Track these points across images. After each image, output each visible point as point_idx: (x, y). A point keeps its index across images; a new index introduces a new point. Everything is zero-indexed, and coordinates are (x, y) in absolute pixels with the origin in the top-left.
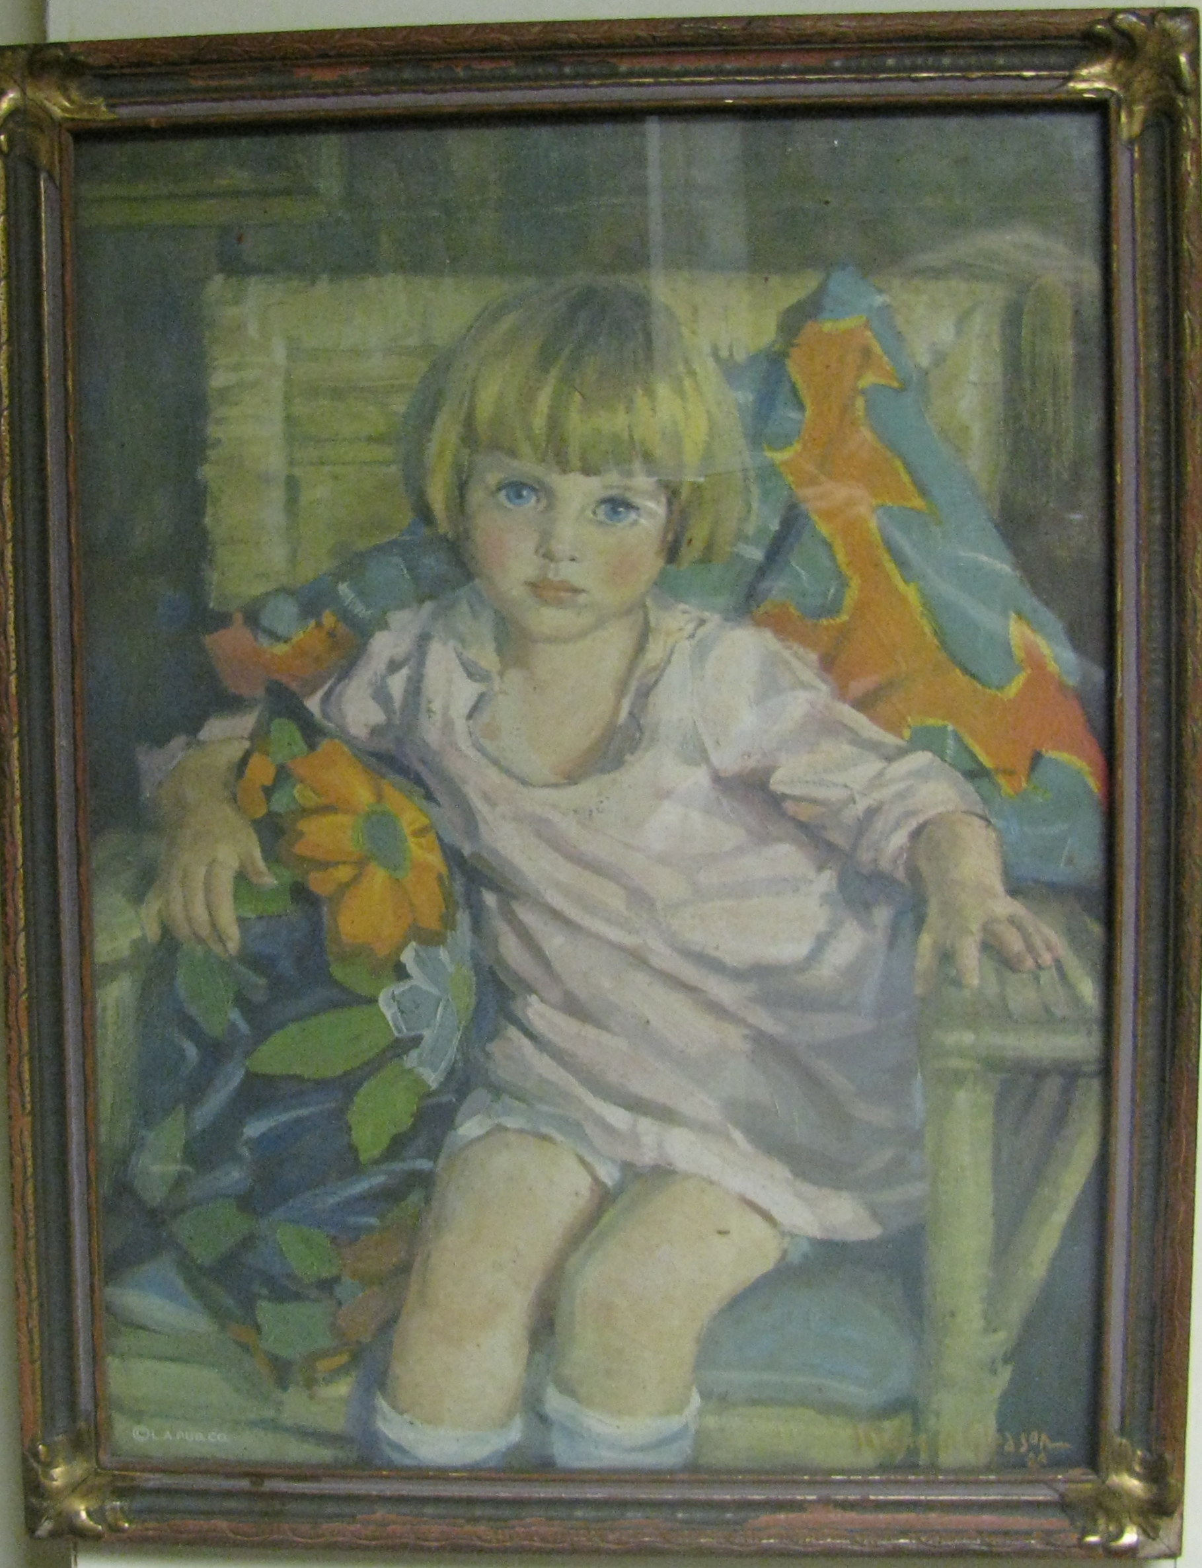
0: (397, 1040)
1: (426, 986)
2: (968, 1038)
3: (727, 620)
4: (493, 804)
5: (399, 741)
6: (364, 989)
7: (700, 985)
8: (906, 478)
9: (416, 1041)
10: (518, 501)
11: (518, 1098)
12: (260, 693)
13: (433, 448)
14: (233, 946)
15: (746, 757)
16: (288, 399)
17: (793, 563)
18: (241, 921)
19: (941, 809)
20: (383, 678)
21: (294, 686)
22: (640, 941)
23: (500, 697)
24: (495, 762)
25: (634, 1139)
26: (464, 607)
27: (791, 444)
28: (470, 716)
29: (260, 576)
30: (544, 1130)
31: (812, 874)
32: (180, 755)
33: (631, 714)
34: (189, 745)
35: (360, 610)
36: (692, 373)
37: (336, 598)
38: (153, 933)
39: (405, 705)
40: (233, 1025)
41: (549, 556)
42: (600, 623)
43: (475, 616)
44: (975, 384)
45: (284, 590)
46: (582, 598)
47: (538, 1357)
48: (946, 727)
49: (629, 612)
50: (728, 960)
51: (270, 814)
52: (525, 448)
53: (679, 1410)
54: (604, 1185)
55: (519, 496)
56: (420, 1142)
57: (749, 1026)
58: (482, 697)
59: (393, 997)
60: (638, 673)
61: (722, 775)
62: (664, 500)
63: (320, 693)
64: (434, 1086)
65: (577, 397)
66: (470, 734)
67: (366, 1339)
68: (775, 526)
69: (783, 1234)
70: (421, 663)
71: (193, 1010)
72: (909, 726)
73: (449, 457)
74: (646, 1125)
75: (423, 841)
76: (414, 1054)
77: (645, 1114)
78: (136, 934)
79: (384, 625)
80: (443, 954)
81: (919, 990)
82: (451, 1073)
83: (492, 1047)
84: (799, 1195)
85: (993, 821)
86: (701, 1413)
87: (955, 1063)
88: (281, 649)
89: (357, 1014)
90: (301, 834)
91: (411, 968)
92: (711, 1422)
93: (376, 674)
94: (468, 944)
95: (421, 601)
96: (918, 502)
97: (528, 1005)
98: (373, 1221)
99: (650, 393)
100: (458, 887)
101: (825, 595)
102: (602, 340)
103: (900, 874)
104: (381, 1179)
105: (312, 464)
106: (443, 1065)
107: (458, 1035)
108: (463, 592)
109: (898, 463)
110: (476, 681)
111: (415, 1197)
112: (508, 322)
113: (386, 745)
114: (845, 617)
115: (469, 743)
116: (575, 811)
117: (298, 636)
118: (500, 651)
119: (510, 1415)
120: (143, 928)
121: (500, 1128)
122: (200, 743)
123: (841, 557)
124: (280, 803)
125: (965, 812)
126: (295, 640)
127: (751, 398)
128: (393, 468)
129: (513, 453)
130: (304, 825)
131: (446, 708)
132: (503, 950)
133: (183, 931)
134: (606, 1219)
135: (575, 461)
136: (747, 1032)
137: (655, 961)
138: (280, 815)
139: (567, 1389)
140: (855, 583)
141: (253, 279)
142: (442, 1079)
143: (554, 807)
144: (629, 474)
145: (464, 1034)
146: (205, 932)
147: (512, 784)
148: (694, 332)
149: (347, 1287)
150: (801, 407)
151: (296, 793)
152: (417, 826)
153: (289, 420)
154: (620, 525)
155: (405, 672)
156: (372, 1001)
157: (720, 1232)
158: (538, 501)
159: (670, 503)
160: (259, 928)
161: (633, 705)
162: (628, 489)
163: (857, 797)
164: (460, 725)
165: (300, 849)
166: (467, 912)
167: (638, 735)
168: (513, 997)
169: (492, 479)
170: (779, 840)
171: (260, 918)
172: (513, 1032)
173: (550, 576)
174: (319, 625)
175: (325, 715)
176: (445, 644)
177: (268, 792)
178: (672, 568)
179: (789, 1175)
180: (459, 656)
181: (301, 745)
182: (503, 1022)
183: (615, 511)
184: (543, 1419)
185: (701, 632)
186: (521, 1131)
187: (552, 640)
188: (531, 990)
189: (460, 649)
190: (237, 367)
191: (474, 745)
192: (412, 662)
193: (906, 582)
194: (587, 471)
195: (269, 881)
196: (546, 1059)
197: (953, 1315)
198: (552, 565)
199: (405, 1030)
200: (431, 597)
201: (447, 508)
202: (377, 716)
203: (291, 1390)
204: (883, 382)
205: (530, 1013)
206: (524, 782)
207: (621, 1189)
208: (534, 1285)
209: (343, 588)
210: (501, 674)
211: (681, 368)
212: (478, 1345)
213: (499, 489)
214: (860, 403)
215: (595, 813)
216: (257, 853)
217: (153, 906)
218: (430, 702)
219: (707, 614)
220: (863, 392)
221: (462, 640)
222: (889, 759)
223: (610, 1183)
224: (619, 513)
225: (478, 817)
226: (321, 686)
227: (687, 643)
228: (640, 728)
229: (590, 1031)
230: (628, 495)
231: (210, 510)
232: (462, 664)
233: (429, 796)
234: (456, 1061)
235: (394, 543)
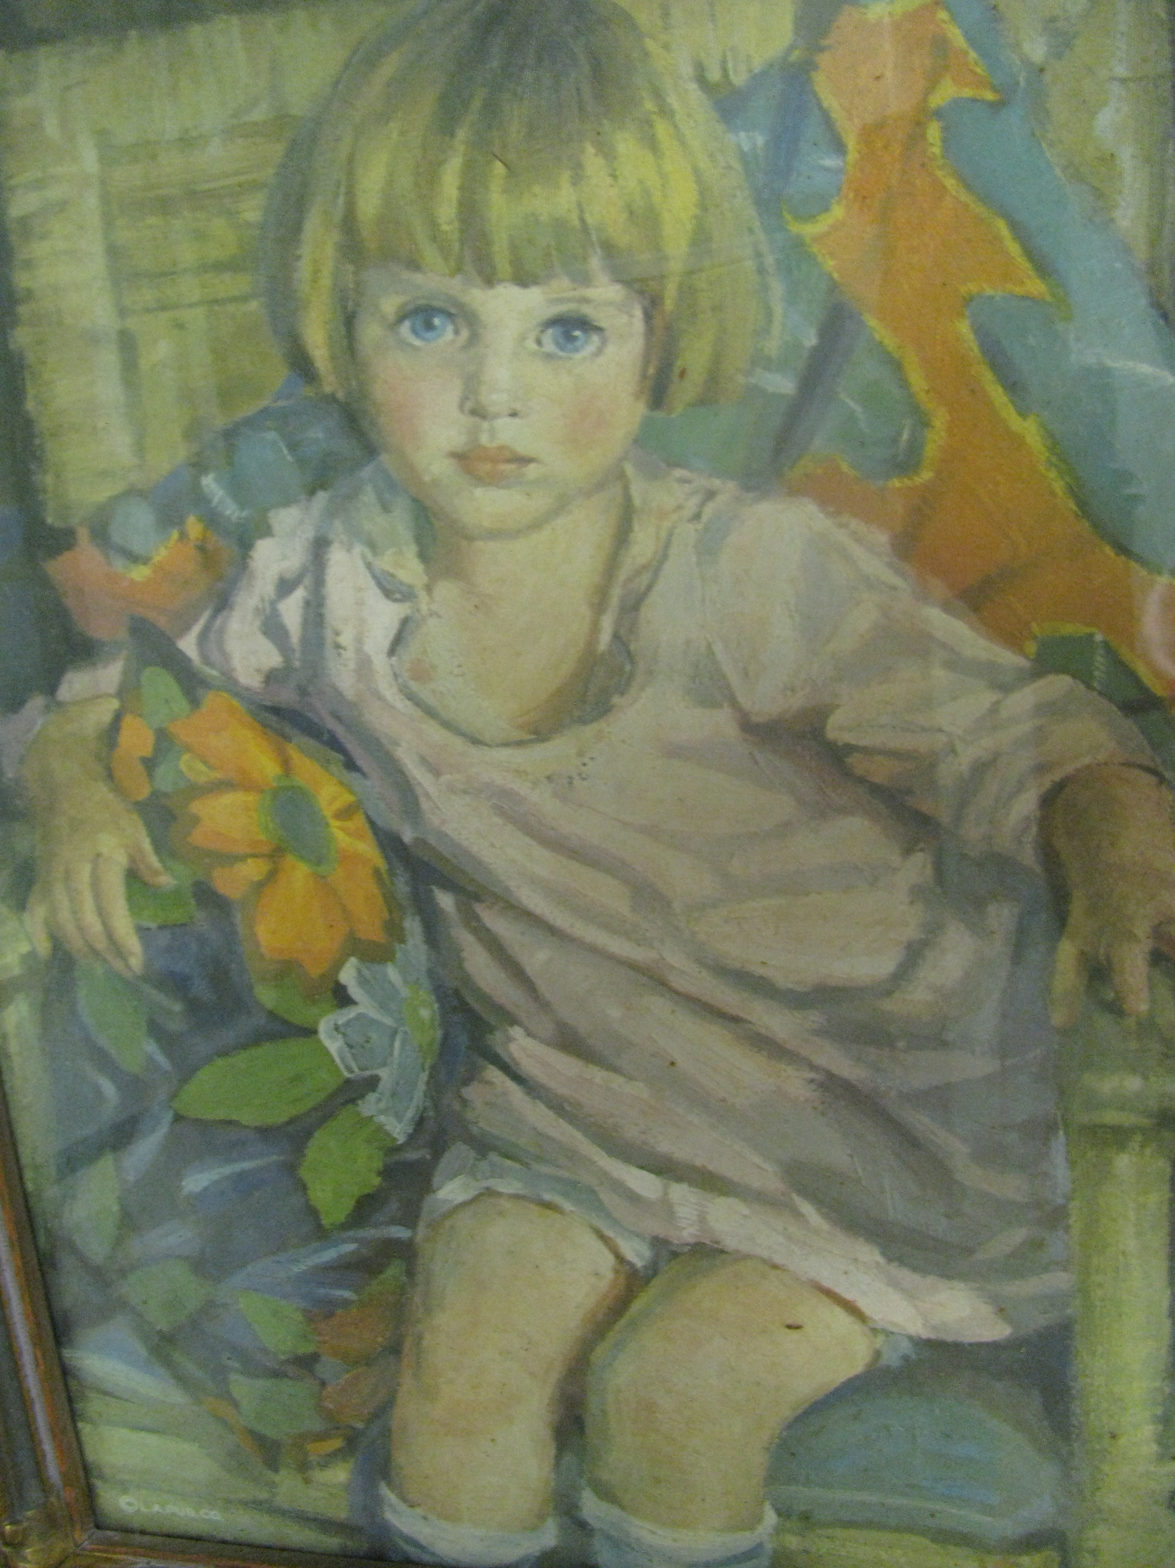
0: (348, 1081)
1: (374, 1013)
2: (1133, 1084)
3: (748, 489)
4: (436, 773)
5: (303, 692)
6: (299, 1016)
7: (742, 1015)
8: (1014, 248)
9: (372, 1083)
10: (429, 335)
11: (507, 1156)
12: (123, 634)
13: (304, 270)
14: (136, 962)
15: (789, 693)
16: (108, 222)
17: (842, 396)
18: (142, 932)
19: (1087, 760)
20: (273, 604)
21: (162, 622)
22: (652, 955)
23: (432, 622)
24: (431, 713)
25: (667, 1208)
26: (369, 496)
27: (827, 209)
28: (392, 652)
29: (103, 474)
30: (547, 1197)
31: (895, 858)
32: (40, 722)
33: (616, 636)
34: (47, 709)
35: (231, 511)
36: (665, 111)
37: (200, 499)
38: (43, 947)
39: (304, 640)
40: (150, 1059)
41: (479, 413)
42: (561, 506)
43: (386, 508)
44: (1123, 81)
45: (133, 492)
46: (532, 471)
47: (568, 1458)
48: (1091, 635)
49: (600, 486)
50: (782, 981)
51: (155, 794)
52: (430, 254)
53: (752, 1528)
54: (630, 1263)
55: (429, 326)
56: (393, 1206)
57: (813, 1067)
58: (405, 622)
59: (337, 1028)
60: (622, 575)
61: (755, 719)
62: (638, 313)
63: (196, 629)
64: (401, 1140)
65: (499, 168)
66: (396, 676)
67: (360, 1425)
68: (810, 339)
69: (875, 1331)
70: (319, 582)
71: (103, 1041)
72: (1035, 638)
73: (326, 281)
74: (679, 1192)
75: (349, 824)
76: (372, 1097)
77: (680, 1179)
78: (24, 948)
79: (266, 531)
80: (392, 973)
81: (1058, 1018)
82: (420, 1122)
83: (471, 1092)
84: (894, 1283)
85: (1168, 775)
86: (778, 1531)
87: (1111, 1117)
88: (140, 573)
89: (295, 1046)
90: (196, 820)
91: (355, 991)
92: (793, 1542)
93: (263, 600)
94: (423, 958)
95: (312, 492)
96: (1036, 286)
97: (510, 1039)
98: (347, 1294)
99: (608, 152)
100: (402, 887)
101: (895, 440)
102: (528, 76)
103: (1028, 856)
104: (351, 1247)
105: (148, 311)
106: (410, 1114)
107: (424, 1076)
108: (367, 472)
109: (1001, 227)
110: (395, 600)
111: (394, 1271)
112: (390, 66)
113: (287, 696)
114: (926, 475)
115: (395, 689)
116: (549, 778)
117: (161, 555)
118: (423, 556)
119: (541, 1517)
120: (30, 940)
121: (490, 1192)
122: (60, 704)
123: (917, 380)
124: (165, 779)
125: (1123, 764)
126: (156, 559)
127: (760, 140)
128: (254, 305)
129: (414, 265)
130: (196, 807)
131: (359, 640)
132: (469, 966)
133: (76, 944)
134: (637, 1306)
135: (503, 266)
136: (812, 1075)
137: (677, 982)
138: (166, 795)
139: (606, 1493)
140: (940, 419)
141: (43, 50)
142: (410, 1131)
143: (519, 773)
144: (584, 279)
145: (431, 1076)
146: (101, 944)
147: (458, 743)
148: (666, 47)
149: (328, 1366)
150: (840, 148)
151: (182, 766)
152: (338, 804)
153: (113, 252)
154: (578, 356)
155: (299, 594)
156: (310, 1032)
157: (789, 1327)
158: (457, 332)
159: (648, 317)
160: (164, 939)
161: (618, 623)
162: (586, 300)
163: (959, 746)
164: (380, 663)
165: (198, 837)
166: (418, 918)
167: (628, 668)
168: (491, 1029)
169: (390, 305)
170: (843, 811)
171: (161, 928)
172: (493, 1074)
173: (484, 439)
174: (183, 536)
175: (206, 659)
176: (349, 551)
177: (150, 764)
178: (659, 414)
179: (881, 1260)
180: (369, 566)
181: (181, 704)
182: (480, 1061)
183: (569, 338)
184: (583, 1525)
185: (709, 510)
186: (516, 1197)
187: (493, 535)
188: (513, 1021)
189: (370, 557)
190: (39, 184)
191: (401, 691)
192: (308, 581)
193: (1023, 413)
194: (523, 279)
195: (166, 880)
196: (541, 1108)
197: (1114, 1436)
198: (485, 425)
199: (356, 1070)
200: (323, 487)
201: (333, 358)
202: (272, 658)
203: (283, 1472)
204: (968, 93)
205: (513, 1048)
206: (476, 741)
207: (654, 1269)
208: (555, 1376)
209: (209, 482)
210: (429, 589)
211: (649, 105)
212: (493, 1440)
213: (401, 318)
214: (934, 132)
215: (577, 782)
216: (147, 845)
217: (38, 913)
218: (337, 634)
219: (717, 483)
220: (938, 114)
221: (372, 545)
222: (1005, 688)
223: (639, 1264)
224: (575, 339)
225: (419, 791)
226: (196, 620)
227: (691, 527)
228: (631, 657)
229: (598, 1075)
230: (587, 310)
231: (31, 392)
232: (374, 577)
233: (351, 765)
234: (425, 1109)
235: (265, 412)
